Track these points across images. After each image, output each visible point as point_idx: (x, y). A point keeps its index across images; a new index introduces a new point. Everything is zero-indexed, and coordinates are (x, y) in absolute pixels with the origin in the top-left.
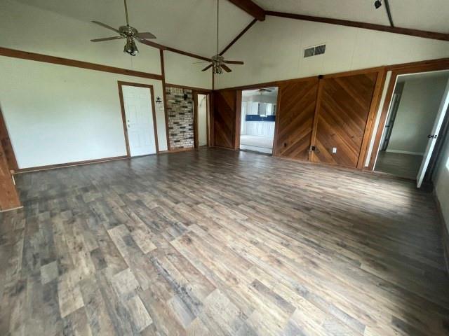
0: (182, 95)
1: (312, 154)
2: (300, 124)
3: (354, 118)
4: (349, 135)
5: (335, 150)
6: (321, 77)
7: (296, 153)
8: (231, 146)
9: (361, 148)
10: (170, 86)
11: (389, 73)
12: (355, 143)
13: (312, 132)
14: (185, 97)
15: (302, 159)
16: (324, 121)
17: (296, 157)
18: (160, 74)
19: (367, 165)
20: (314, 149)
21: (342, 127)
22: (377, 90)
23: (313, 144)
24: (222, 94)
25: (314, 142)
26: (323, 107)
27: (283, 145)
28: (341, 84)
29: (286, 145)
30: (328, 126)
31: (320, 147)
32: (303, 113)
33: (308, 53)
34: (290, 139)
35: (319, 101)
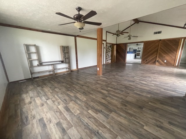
0: (109, 46)
1: (157, 63)
2: (152, 54)
3: (172, 52)
4: (170, 56)
5: (165, 61)
6: (160, 40)
7: (150, 63)
8: (124, 62)
9: (175, 60)
10: (108, 43)
11: (183, 39)
12: (173, 59)
13: (157, 56)
14: (110, 47)
15: (153, 64)
16: (161, 53)
17: (150, 64)
18: (105, 40)
19: (177, 65)
20: (157, 61)
21: (168, 54)
22: (179, 44)
23: (157, 60)
24: (120, 45)
25: (157, 59)
26: (161, 48)
27: (145, 60)
28: (168, 42)
29: (146, 61)
30: (163, 54)
31: (160, 61)
32: (153, 50)
33: (156, 33)
34: (148, 58)
35: (159, 47)
